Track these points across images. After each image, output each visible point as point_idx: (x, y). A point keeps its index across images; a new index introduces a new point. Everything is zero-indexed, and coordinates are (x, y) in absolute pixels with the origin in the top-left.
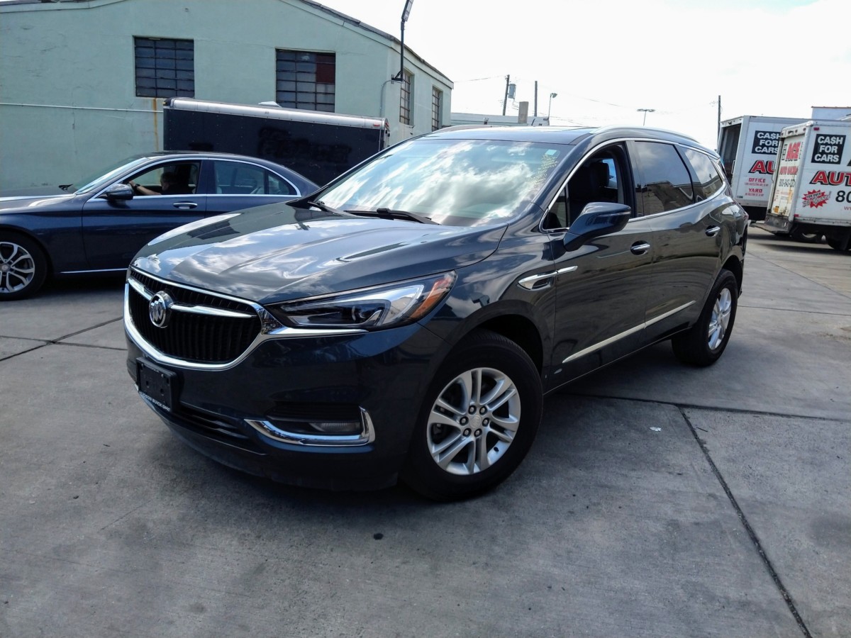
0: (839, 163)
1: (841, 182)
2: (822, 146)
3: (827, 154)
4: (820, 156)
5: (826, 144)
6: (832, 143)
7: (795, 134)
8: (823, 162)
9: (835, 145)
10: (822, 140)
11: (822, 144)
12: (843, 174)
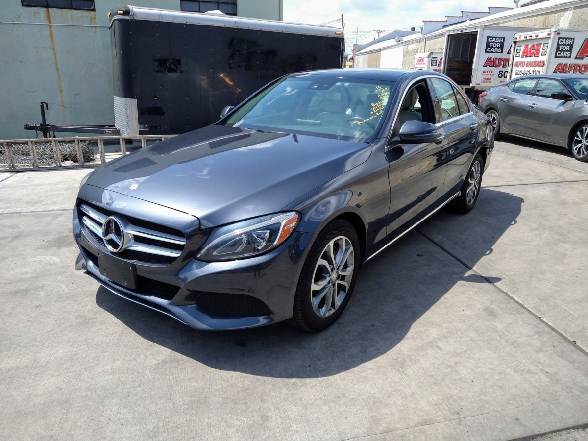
0: (570, 57)
1: (570, 70)
2: (561, 46)
3: (564, 51)
4: (560, 53)
5: (564, 44)
6: (567, 44)
7: (534, 37)
8: (561, 57)
9: (568, 45)
10: (561, 41)
11: (561, 44)
12: (572, 65)
